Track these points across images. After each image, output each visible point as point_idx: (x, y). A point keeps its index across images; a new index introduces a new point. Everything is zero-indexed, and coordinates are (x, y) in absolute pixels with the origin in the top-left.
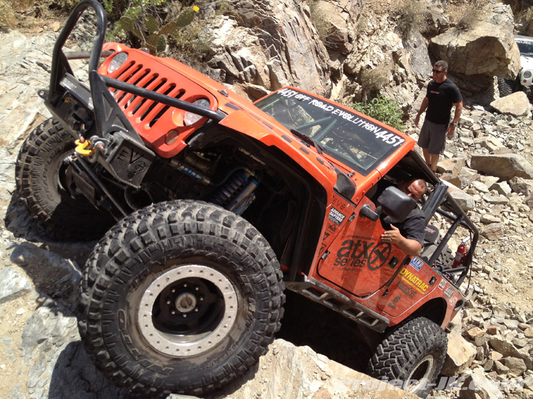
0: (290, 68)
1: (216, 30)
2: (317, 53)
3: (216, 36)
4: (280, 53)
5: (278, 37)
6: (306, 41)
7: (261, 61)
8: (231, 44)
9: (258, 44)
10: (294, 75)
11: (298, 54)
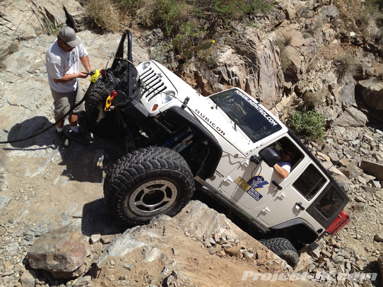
0: (258, 82)
1: (222, 53)
2: (278, 77)
3: (221, 57)
4: (255, 73)
5: (256, 64)
6: (272, 68)
7: (242, 75)
8: (228, 62)
9: (244, 65)
10: (260, 87)
11: (265, 76)
